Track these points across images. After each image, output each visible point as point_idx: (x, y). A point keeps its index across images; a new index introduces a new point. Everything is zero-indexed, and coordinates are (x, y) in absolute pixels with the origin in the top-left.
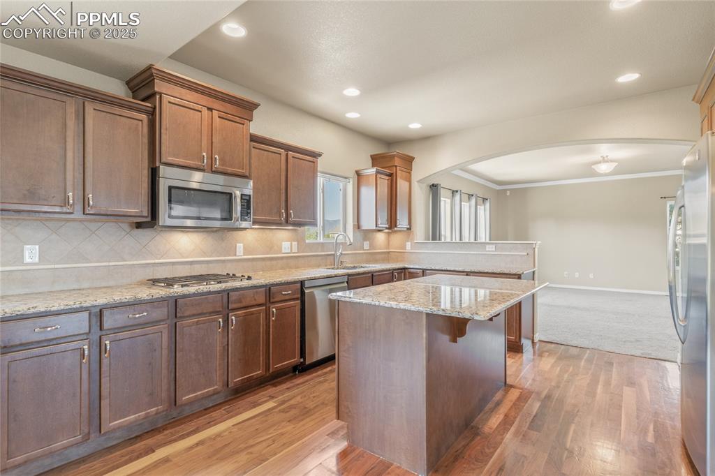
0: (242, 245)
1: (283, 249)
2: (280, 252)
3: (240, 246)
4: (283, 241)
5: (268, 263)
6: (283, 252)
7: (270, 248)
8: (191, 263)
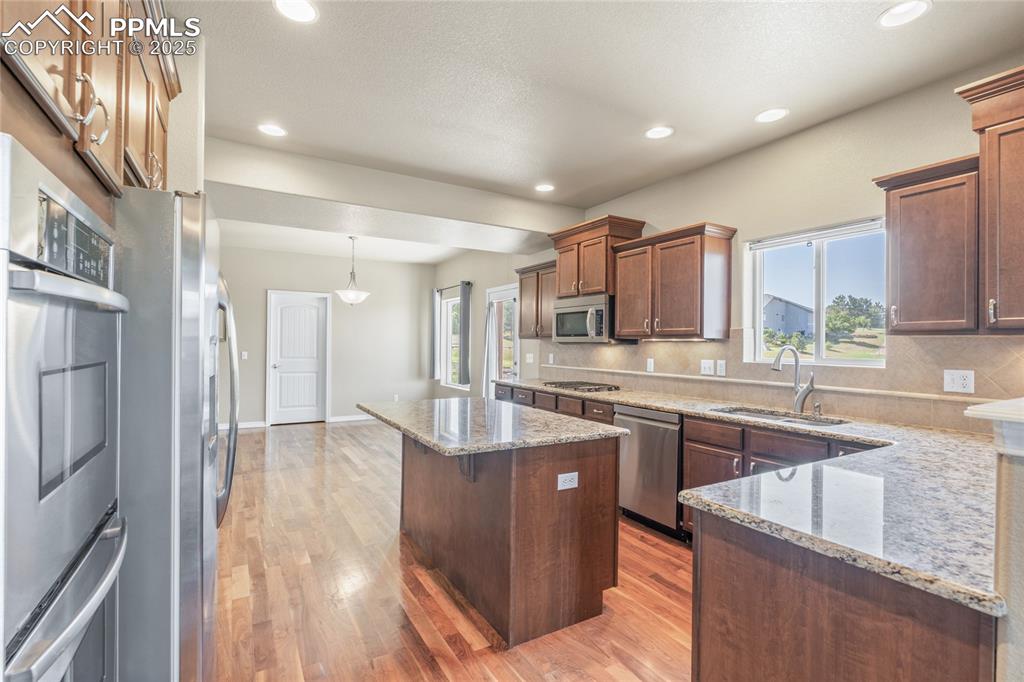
0: (652, 360)
1: (702, 369)
2: (698, 371)
3: (650, 362)
4: (703, 358)
5: (682, 384)
6: (703, 373)
7: (685, 366)
8: (613, 374)
